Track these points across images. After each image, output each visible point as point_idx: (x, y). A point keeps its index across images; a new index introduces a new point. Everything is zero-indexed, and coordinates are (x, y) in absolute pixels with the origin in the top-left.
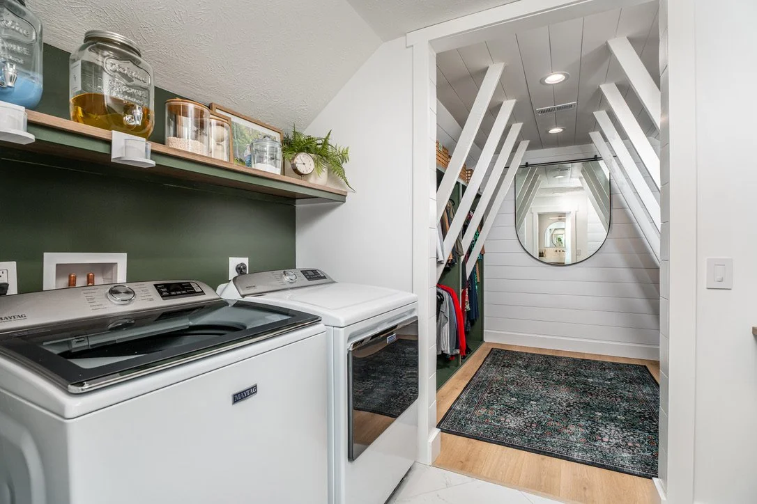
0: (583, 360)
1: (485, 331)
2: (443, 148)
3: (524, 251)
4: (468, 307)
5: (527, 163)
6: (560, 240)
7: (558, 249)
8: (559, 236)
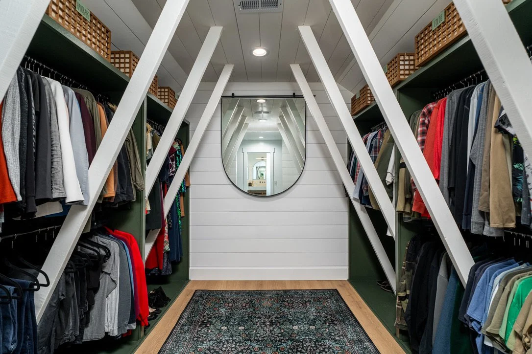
0: (285, 291)
1: (190, 268)
2: (91, 15)
3: (231, 183)
4: (167, 247)
5: (233, 94)
6: (262, 174)
7: (261, 181)
8: (262, 172)
